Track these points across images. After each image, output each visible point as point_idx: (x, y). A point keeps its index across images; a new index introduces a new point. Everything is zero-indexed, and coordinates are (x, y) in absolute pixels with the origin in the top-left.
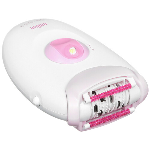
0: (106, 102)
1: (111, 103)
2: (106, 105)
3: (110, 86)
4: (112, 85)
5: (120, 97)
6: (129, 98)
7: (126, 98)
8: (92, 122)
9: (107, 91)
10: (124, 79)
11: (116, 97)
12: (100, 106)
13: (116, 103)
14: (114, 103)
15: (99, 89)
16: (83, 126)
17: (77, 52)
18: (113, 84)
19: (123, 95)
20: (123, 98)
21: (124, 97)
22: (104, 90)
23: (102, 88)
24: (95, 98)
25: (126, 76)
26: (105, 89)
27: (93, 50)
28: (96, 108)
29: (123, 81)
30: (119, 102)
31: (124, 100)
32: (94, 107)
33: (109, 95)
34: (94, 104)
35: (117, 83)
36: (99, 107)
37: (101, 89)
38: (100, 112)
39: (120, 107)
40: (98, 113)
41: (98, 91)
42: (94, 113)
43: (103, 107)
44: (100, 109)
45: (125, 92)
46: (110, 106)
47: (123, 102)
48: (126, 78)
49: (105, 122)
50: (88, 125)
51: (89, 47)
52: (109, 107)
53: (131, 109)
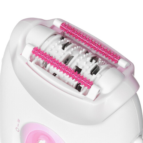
0: (77, 64)
1: (73, 57)
2: (80, 60)
3: (53, 75)
4: (50, 71)
5: (56, 52)
6: (48, 40)
7: (52, 43)
8: (113, 60)
9: (59, 70)
10: (32, 64)
11: (61, 57)
12: (88, 67)
13: (68, 51)
14: (70, 53)
15: (68, 83)
16: (127, 68)
17: (40, 140)
18: (48, 71)
19: (51, 50)
20: (55, 47)
21: (53, 47)
22: (64, 77)
23: (64, 81)
24: (85, 81)
25: (27, 64)
26: (62, 76)
27: (19, 121)
28: (95, 71)
29: (35, 63)
30: (63, 48)
31: (56, 44)
32: (95, 73)
33: (67, 69)
34: (92, 78)
35: (43, 68)
36: (90, 67)
37: (66, 82)
38: (94, 61)
39: (68, 41)
40: (97, 63)
41: (72, 84)
42: (102, 68)
43: (86, 63)
44: (91, 64)
45: (46, 49)
46: (77, 55)
47: (59, 42)
48: (29, 63)
49: (99, 44)
50: (121, 63)
51: (20, 128)
52: (79, 56)
53: (58, 24)
